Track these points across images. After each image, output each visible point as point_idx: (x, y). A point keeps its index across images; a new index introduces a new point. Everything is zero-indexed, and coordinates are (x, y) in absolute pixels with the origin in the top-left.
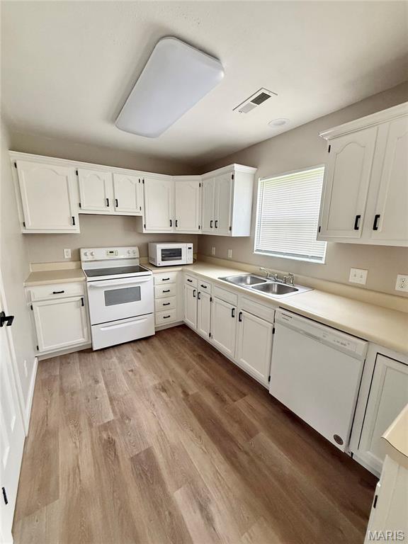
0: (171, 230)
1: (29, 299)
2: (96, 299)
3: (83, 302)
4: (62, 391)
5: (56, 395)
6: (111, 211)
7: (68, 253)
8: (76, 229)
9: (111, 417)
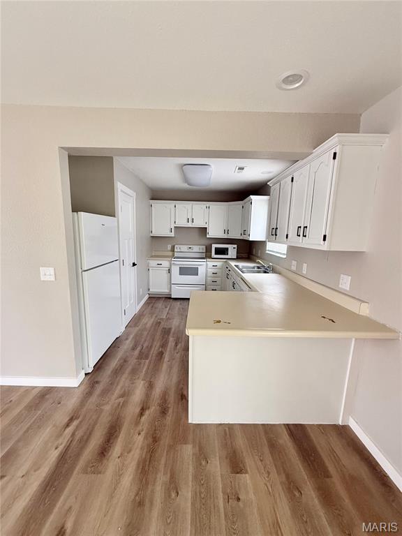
0: (225, 236)
1: (148, 266)
2: (175, 270)
3: (169, 271)
4: (152, 307)
5: (150, 307)
6: (190, 225)
7: (169, 247)
8: (172, 235)
9: (165, 317)
